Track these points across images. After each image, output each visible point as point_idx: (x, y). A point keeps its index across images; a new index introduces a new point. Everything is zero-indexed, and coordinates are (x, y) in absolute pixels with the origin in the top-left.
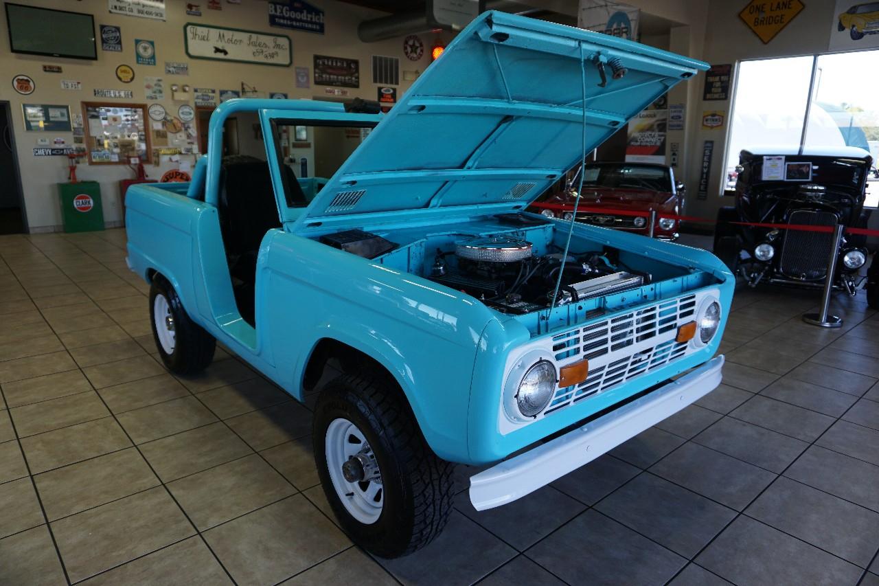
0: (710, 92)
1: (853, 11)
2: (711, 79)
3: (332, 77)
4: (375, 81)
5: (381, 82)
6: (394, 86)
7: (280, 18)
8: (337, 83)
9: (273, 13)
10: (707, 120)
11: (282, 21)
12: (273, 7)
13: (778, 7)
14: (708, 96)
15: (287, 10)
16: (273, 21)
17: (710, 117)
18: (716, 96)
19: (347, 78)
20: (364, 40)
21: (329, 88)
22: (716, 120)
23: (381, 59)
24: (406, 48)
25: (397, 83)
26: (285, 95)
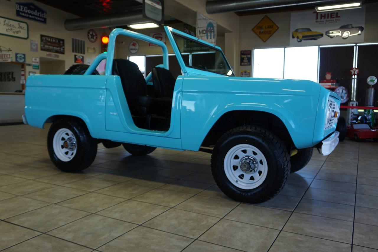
0: (243, 62)
1: (297, 31)
2: (243, 56)
3: (50, 47)
4: (73, 51)
5: (76, 52)
6: (83, 55)
7: (22, 12)
8: (53, 51)
9: (18, 9)
10: (243, 74)
11: (23, 14)
12: (19, 6)
13: (268, 27)
14: (242, 64)
15: (26, 9)
16: (18, 13)
17: (244, 73)
18: (246, 64)
19: (58, 48)
20: (67, 29)
21: (48, 53)
22: (247, 74)
23: (76, 40)
24: (88, 36)
25: (84, 53)
26: (24, 55)
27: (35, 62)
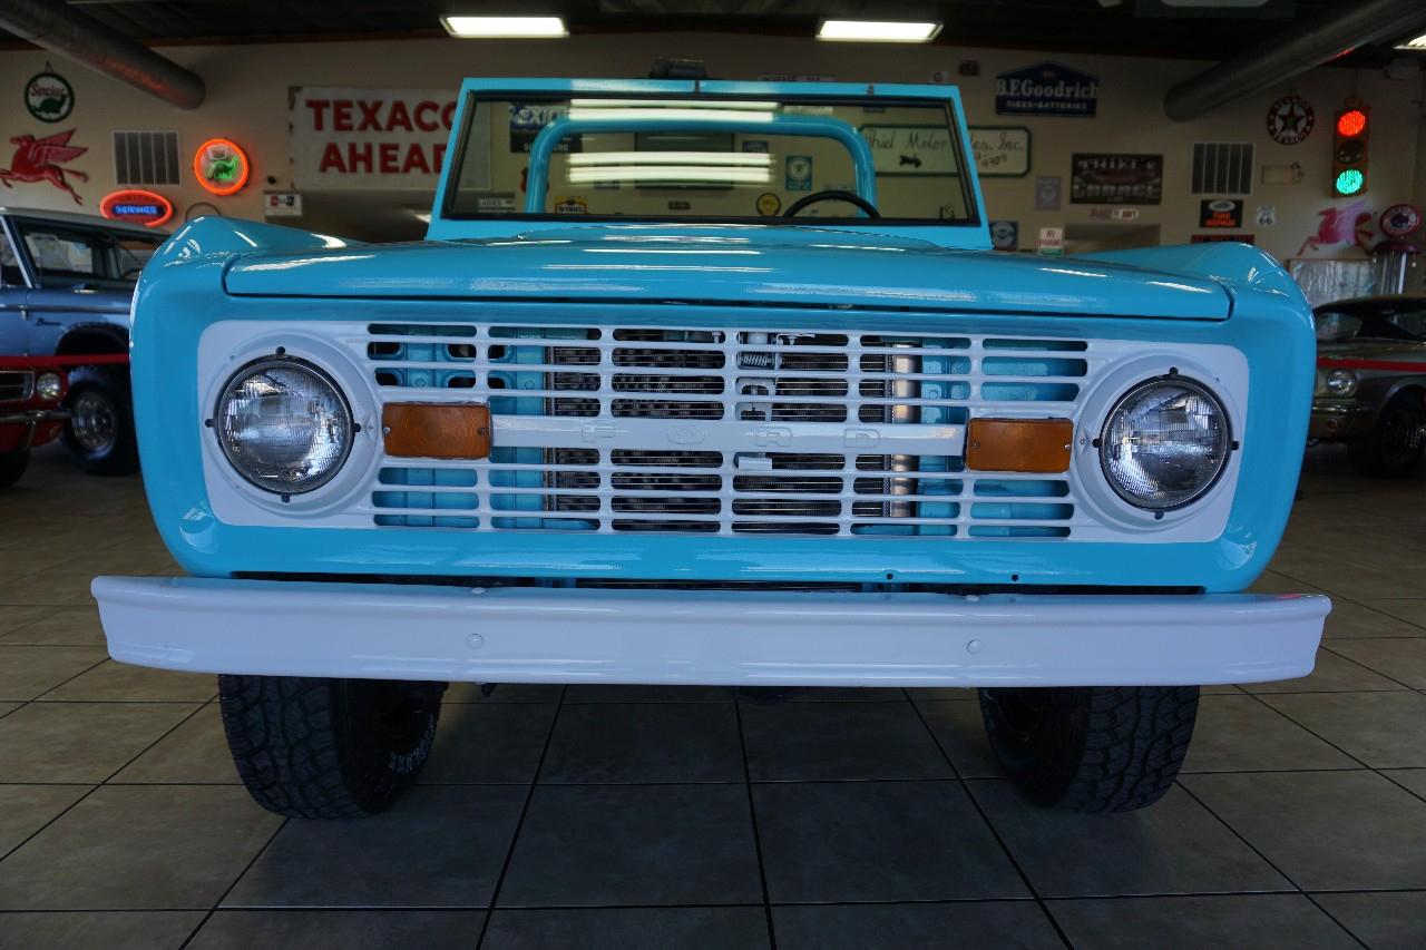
3: (1105, 188)
4: (1196, 188)
5: (1209, 189)
6: (1238, 196)
7: (1015, 99)
8: (1116, 199)
9: (1004, 92)
11: (1018, 104)
12: (1004, 83)
15: (1028, 85)
16: (1002, 106)
19: (1136, 188)
20: (1177, 117)
21: (1100, 208)
23: (1212, 148)
24: (1271, 122)
25: (1246, 190)
26: (1014, 225)
27: (1050, 243)
